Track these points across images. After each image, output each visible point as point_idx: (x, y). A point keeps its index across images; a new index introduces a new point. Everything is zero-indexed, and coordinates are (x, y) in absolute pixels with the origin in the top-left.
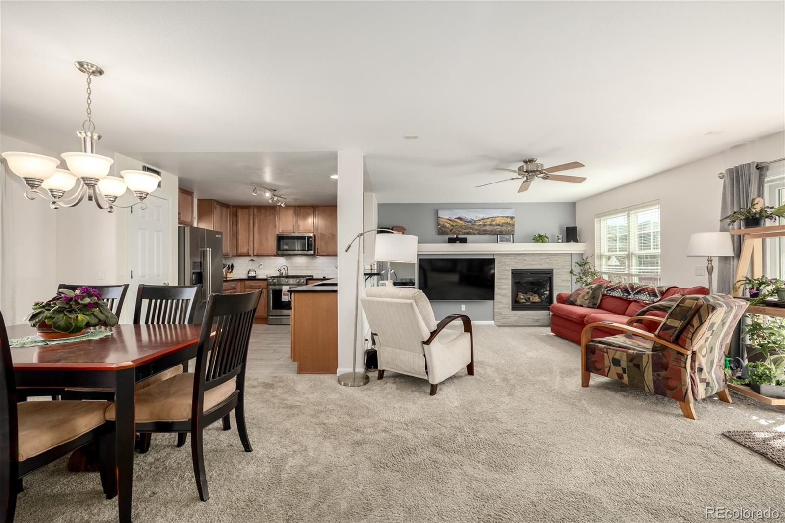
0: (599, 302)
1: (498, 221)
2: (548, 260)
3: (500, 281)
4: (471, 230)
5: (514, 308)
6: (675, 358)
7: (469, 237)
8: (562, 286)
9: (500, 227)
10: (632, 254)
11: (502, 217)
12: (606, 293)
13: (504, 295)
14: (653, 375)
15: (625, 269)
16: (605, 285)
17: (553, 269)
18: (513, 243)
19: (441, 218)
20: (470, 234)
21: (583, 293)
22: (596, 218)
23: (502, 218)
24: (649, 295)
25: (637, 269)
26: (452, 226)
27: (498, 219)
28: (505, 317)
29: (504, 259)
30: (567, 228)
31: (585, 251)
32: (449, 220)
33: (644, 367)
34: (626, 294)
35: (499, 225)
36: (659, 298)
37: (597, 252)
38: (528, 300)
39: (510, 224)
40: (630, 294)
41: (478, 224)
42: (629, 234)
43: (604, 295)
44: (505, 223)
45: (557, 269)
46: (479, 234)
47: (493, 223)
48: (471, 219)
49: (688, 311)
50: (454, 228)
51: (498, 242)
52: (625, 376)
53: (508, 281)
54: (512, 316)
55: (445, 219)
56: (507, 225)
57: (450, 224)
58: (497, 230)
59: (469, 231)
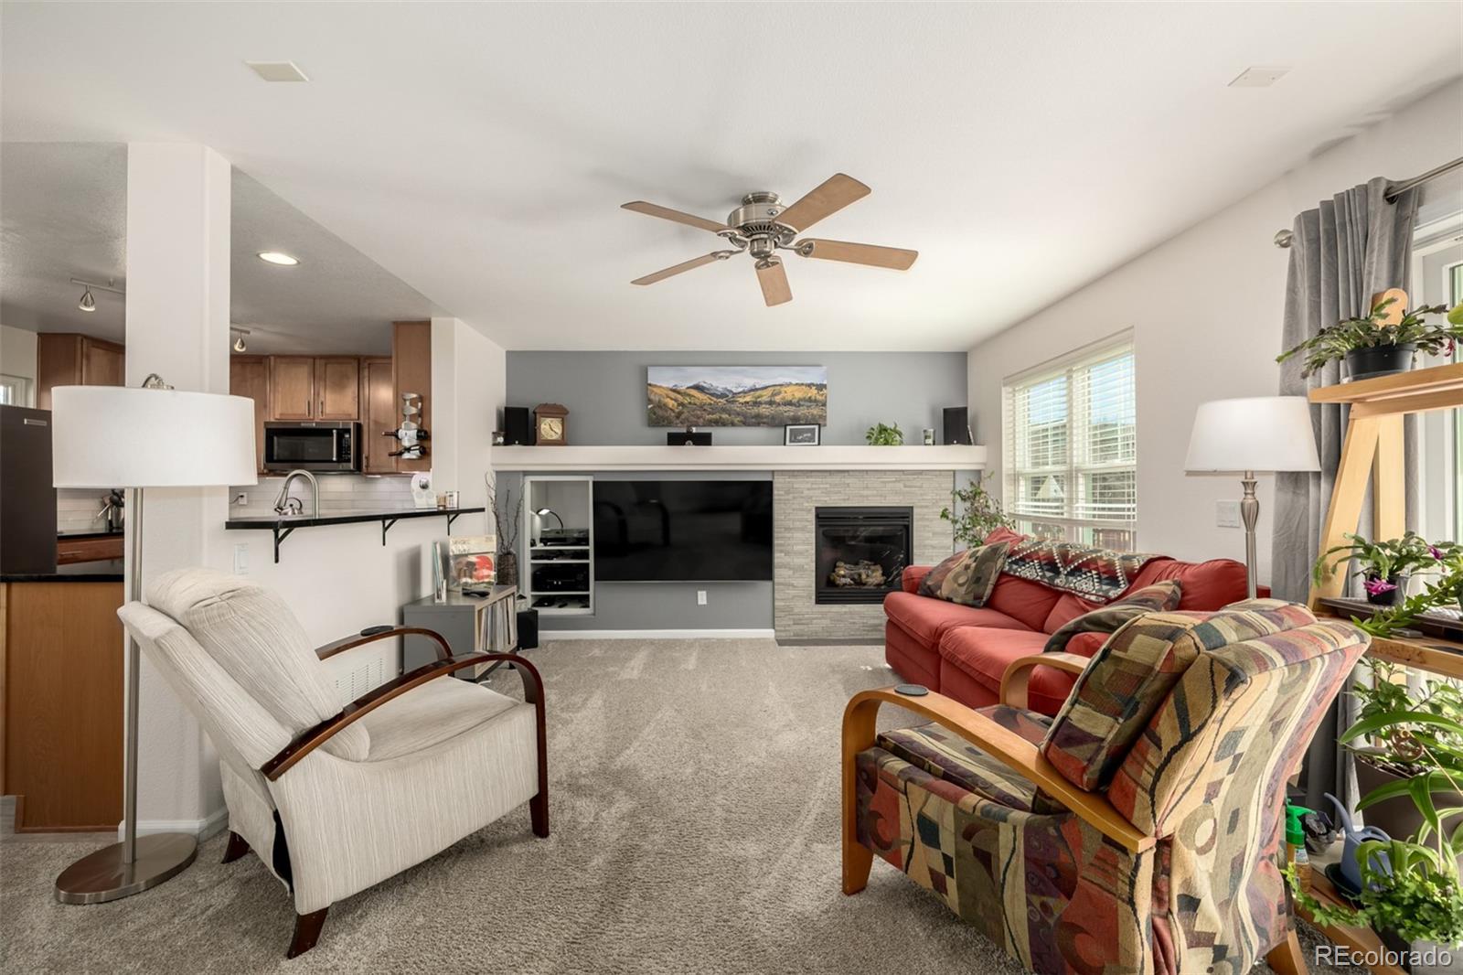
0: (988, 591)
1: (789, 394)
2: (901, 485)
3: (788, 535)
4: (725, 416)
5: (822, 598)
6: (1097, 858)
7: (716, 433)
8: (933, 547)
9: (794, 408)
10: (1078, 470)
11: (797, 384)
12: (1007, 568)
13: (799, 569)
14: (1029, 903)
15: (1062, 508)
16: (1007, 548)
17: (912, 508)
18: (819, 444)
19: (655, 386)
20: (723, 424)
21: (957, 568)
22: (1005, 385)
23: (797, 387)
24: (1099, 578)
25: (1087, 509)
26: (682, 404)
27: (789, 389)
28: (800, 620)
29: (800, 484)
30: (945, 411)
31: (985, 464)
32: (674, 391)
33: (1002, 867)
34: (1048, 574)
35: (790, 403)
36: (1123, 587)
37: (1007, 466)
38: (858, 582)
39: (816, 401)
40: (1057, 573)
41: (741, 400)
42: (1071, 420)
43: (1003, 574)
44: (804, 399)
45: (921, 507)
46: (745, 424)
47: (777, 399)
48: (726, 389)
49: (1140, 681)
50: (685, 410)
51: (785, 444)
52: (951, 884)
53: (807, 535)
54: (816, 618)
55: (663, 388)
56: (809, 404)
57: (676, 400)
58: (786, 414)
59: (720, 417)
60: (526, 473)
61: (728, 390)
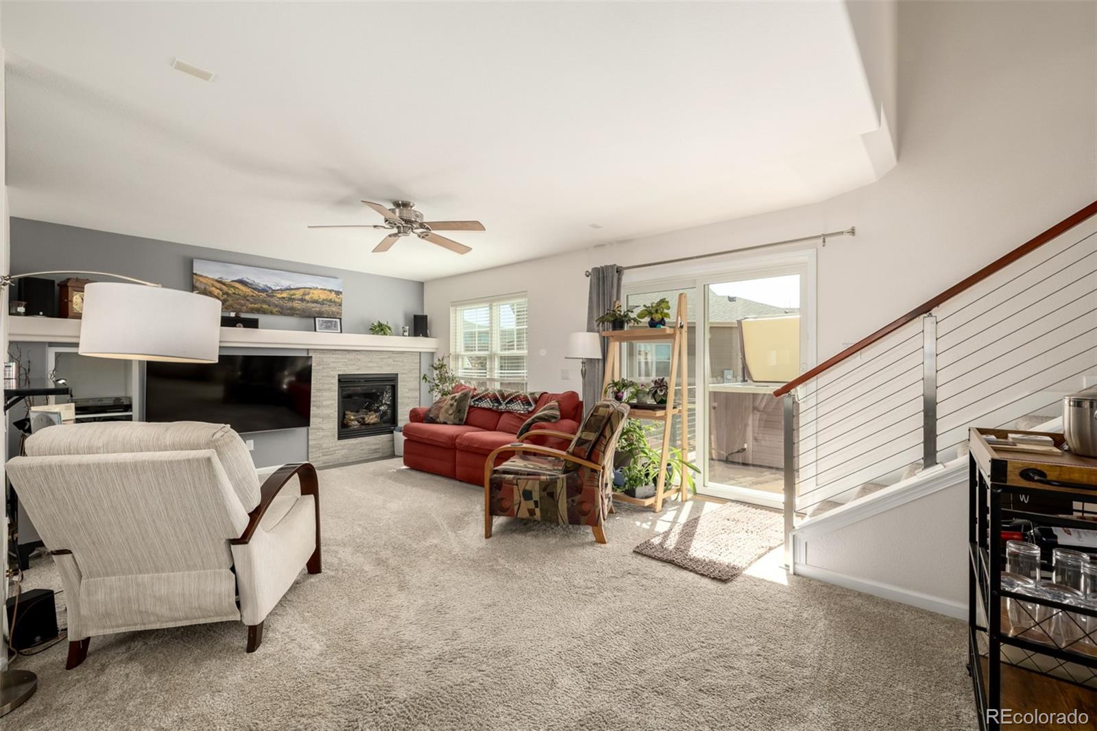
0: (465, 417)
1: (316, 295)
2: (391, 360)
3: (319, 394)
4: (265, 306)
5: (341, 436)
6: (589, 477)
7: (262, 319)
8: (409, 398)
9: (319, 305)
10: (495, 354)
11: (321, 289)
12: (472, 404)
13: (326, 417)
14: (567, 502)
15: (486, 373)
16: (471, 394)
17: (397, 374)
18: (341, 332)
19: (201, 276)
20: (264, 312)
21: (445, 405)
22: (452, 306)
23: (321, 291)
24: (522, 403)
25: (498, 373)
26: (227, 293)
27: (315, 292)
28: (327, 452)
29: (328, 358)
30: (415, 316)
31: (437, 349)
32: (217, 281)
33: (558, 495)
34: (496, 404)
35: (316, 302)
36: (534, 406)
37: (452, 351)
38: (362, 423)
39: (334, 302)
40: (500, 404)
41: (279, 296)
42: (491, 330)
43: (471, 407)
44: (327, 300)
45: (403, 374)
46: (281, 313)
47: (307, 298)
48: (266, 285)
50: (229, 299)
51: (315, 331)
52: (538, 511)
53: (332, 394)
54: (338, 450)
55: (209, 279)
56: (329, 304)
57: (221, 290)
58: (313, 309)
59: (262, 307)
60: (51, 344)
61: (268, 287)
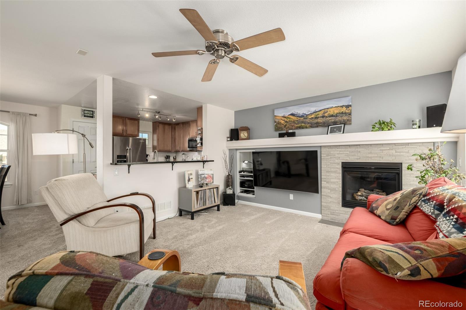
1: (331, 112)
3: (328, 174)
4: (303, 124)
5: (346, 205)
7: (297, 131)
9: (334, 117)
11: (335, 107)
12: (418, 204)
13: (333, 190)
17: (402, 164)
18: (343, 133)
19: (277, 116)
20: (302, 128)
23: (335, 108)
26: (286, 122)
27: (331, 110)
28: (334, 213)
29: (333, 151)
30: (429, 107)
32: (283, 117)
34: (437, 212)
35: (332, 116)
39: (345, 113)
41: (310, 117)
43: (415, 207)
44: (339, 113)
45: (408, 163)
46: (312, 127)
47: (326, 115)
48: (303, 113)
50: (287, 124)
51: (327, 134)
53: (337, 175)
54: (342, 213)
55: (280, 116)
56: (342, 115)
57: (284, 120)
58: (330, 121)
59: (301, 125)
60: (237, 150)
61: (304, 114)
